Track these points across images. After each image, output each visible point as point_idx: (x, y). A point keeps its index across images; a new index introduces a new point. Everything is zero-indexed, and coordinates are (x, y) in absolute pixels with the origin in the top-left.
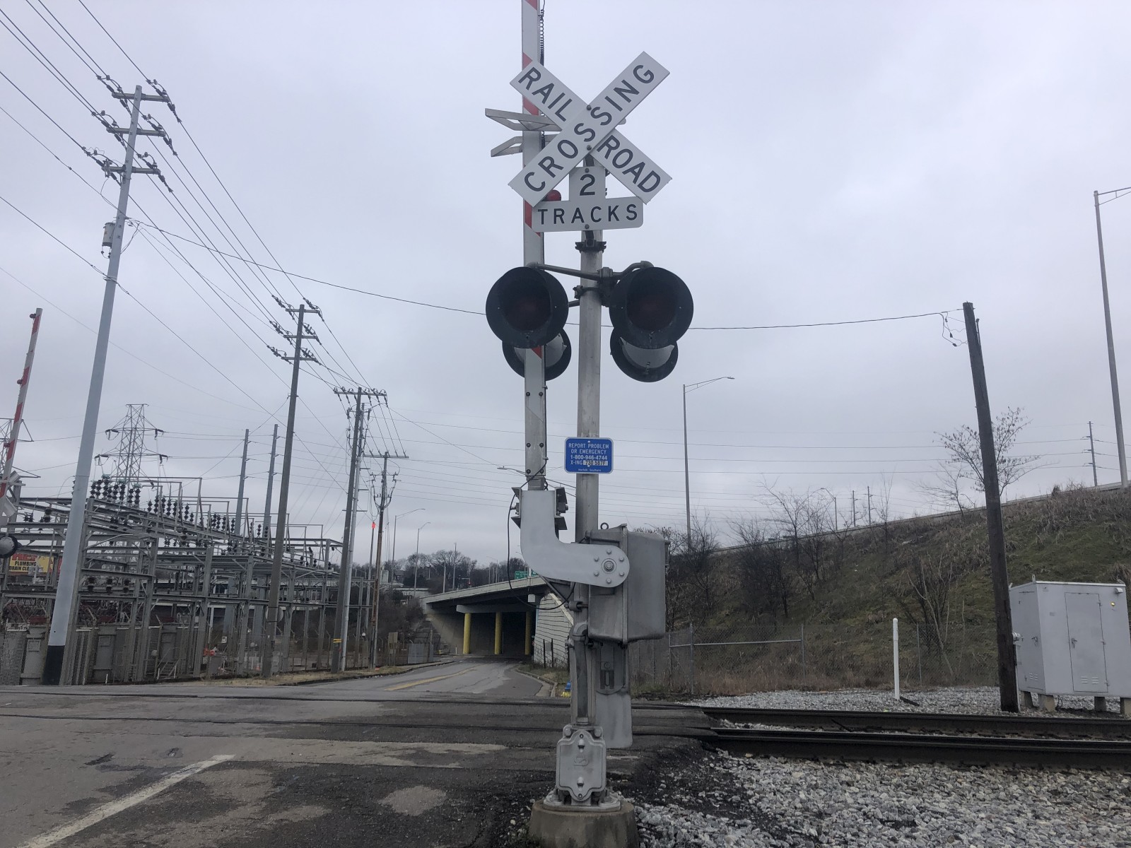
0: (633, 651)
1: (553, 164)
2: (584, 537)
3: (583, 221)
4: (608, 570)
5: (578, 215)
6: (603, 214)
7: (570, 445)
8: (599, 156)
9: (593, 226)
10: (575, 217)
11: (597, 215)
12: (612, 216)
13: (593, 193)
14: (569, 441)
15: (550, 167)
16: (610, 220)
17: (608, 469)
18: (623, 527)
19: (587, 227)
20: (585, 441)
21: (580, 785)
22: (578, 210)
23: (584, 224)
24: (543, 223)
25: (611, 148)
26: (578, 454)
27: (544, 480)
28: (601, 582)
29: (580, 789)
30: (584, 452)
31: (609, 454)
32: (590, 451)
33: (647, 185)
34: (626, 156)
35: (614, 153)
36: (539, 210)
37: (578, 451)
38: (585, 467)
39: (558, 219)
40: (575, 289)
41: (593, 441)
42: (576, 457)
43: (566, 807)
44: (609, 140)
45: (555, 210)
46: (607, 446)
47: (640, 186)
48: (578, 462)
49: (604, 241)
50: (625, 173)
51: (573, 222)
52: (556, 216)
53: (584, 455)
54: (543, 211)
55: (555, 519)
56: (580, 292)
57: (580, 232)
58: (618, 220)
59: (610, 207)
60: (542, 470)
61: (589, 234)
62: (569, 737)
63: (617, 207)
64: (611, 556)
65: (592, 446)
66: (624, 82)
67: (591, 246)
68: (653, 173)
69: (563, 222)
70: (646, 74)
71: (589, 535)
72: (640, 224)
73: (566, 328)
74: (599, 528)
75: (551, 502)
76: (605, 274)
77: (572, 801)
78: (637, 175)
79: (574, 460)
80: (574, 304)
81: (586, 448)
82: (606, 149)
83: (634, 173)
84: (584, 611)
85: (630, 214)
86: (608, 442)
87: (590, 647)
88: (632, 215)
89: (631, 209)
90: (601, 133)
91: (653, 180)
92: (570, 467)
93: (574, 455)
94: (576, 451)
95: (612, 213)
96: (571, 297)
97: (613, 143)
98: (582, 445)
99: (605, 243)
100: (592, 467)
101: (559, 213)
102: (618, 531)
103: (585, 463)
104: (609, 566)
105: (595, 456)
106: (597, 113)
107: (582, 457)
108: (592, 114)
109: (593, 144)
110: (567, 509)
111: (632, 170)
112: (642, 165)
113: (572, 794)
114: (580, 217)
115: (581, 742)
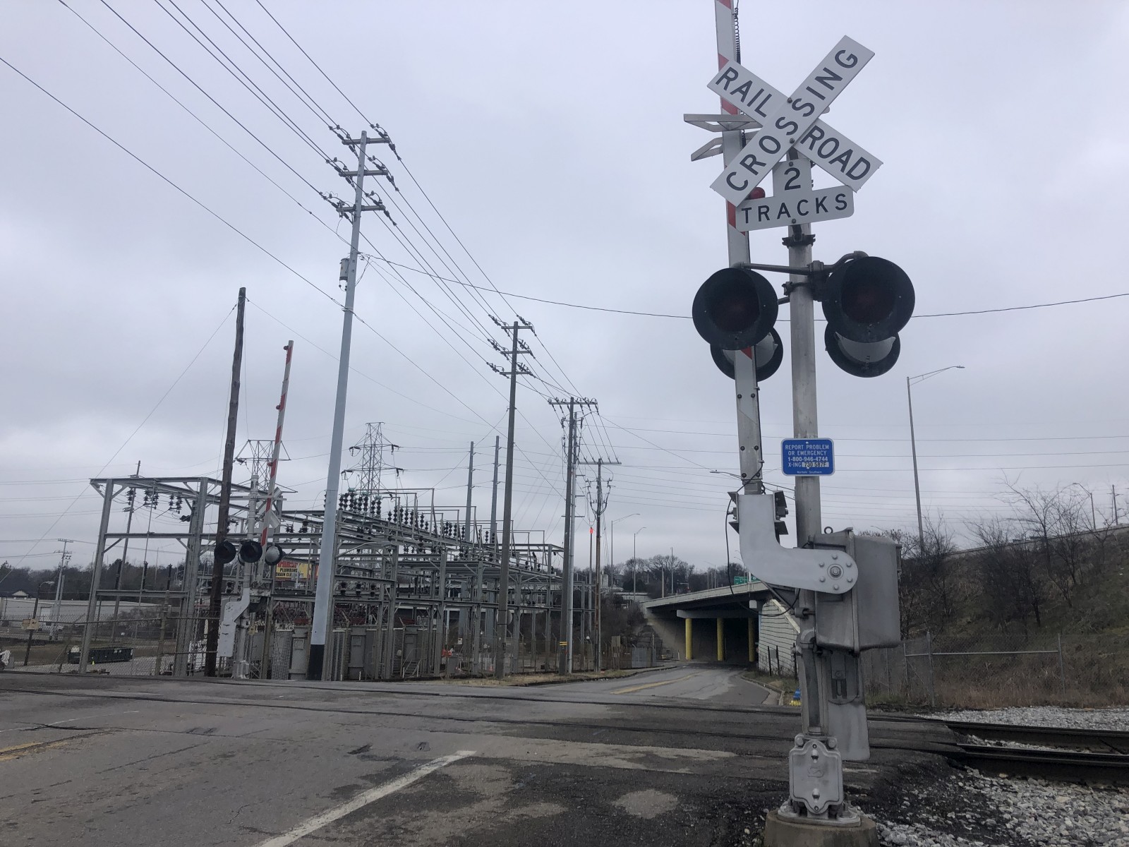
0: (866, 660)
1: (755, 162)
2: (808, 541)
3: (789, 216)
4: (835, 576)
5: (783, 210)
6: (810, 207)
7: (787, 447)
8: (803, 148)
9: (800, 220)
10: (781, 213)
11: (803, 208)
12: (821, 208)
13: (799, 187)
14: (786, 443)
15: (752, 164)
16: (818, 212)
17: (829, 471)
18: (848, 531)
19: (794, 221)
20: (802, 442)
21: (816, 797)
22: (783, 205)
23: (791, 219)
24: (747, 222)
25: (815, 139)
26: (796, 455)
27: (761, 484)
28: (828, 588)
29: (816, 801)
30: (802, 453)
31: (829, 454)
32: (809, 453)
33: (856, 173)
34: (832, 144)
35: (818, 144)
36: (743, 210)
37: (796, 453)
38: (805, 469)
39: (763, 216)
40: (784, 285)
41: (812, 442)
42: (794, 459)
43: (802, 818)
44: (813, 130)
45: (760, 208)
46: (827, 447)
47: (849, 174)
48: (796, 465)
49: (812, 234)
50: (831, 162)
51: (778, 218)
52: (760, 213)
53: (803, 456)
54: (747, 210)
55: (775, 523)
56: (789, 288)
57: (787, 227)
58: (826, 211)
59: (817, 199)
60: (758, 474)
61: (796, 229)
62: (802, 747)
63: (825, 198)
64: (837, 561)
65: (811, 447)
66: (825, 70)
67: (799, 241)
68: (862, 160)
69: (768, 219)
70: (848, 59)
71: (812, 540)
72: (851, 213)
73: (777, 326)
74: (823, 532)
75: (770, 507)
76: (816, 268)
77: (808, 813)
78: (845, 164)
79: (792, 462)
80: (783, 301)
81: (805, 449)
82: (810, 140)
83: (842, 161)
84: (811, 617)
85: (841, 204)
86: (828, 442)
87: (819, 655)
88: (842, 205)
89: (841, 198)
90: (804, 124)
91: (863, 166)
92: (788, 470)
93: (791, 457)
94: (793, 453)
95: (819, 204)
96: (780, 293)
97: (816, 134)
98: (799, 447)
99: (814, 236)
100: (812, 469)
101: (763, 210)
102: (844, 534)
103: (804, 465)
104: (836, 572)
105: (814, 457)
106: (798, 105)
107: (800, 459)
108: (794, 107)
109: (796, 136)
110: (787, 513)
111: (839, 159)
112: (849, 153)
113: (807, 806)
114: (787, 212)
115: (815, 752)
